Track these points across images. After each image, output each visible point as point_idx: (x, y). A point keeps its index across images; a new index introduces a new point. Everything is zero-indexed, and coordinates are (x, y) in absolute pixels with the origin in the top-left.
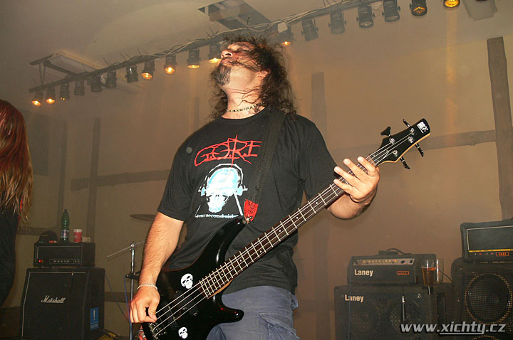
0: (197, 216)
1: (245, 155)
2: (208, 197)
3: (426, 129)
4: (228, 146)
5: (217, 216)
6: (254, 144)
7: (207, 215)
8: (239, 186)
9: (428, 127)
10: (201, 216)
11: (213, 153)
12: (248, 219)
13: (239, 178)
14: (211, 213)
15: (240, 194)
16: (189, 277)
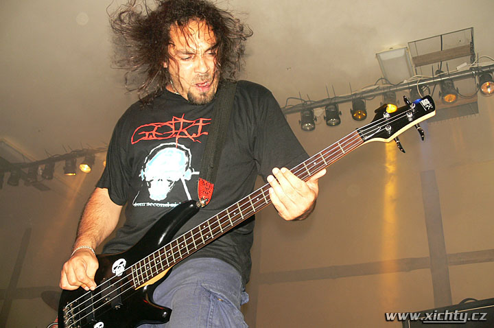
0: (136, 205)
1: (194, 135)
2: (149, 182)
3: (430, 106)
4: (173, 127)
5: (161, 205)
6: (203, 122)
7: (148, 204)
8: (187, 169)
9: (433, 105)
10: (140, 204)
11: (154, 132)
12: (203, 202)
13: (186, 159)
14: (153, 201)
15: (189, 179)
16: (122, 263)
